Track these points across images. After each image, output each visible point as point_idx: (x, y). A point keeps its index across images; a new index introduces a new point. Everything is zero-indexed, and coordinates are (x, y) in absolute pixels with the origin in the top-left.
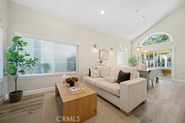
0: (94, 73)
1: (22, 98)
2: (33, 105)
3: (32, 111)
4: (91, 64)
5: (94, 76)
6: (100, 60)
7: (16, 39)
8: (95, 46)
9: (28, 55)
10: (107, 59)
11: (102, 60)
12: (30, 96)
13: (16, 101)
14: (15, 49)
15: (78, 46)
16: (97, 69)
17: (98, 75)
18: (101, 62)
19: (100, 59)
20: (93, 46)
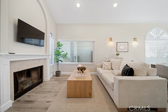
0: (105, 65)
1: (60, 76)
2: (63, 80)
3: (61, 83)
4: (107, 56)
5: (105, 68)
6: (117, 53)
7: (58, 42)
8: (111, 40)
9: (63, 51)
10: (127, 51)
11: (119, 53)
12: (64, 75)
13: (58, 76)
14: (57, 49)
15: (94, 42)
16: (110, 61)
17: (110, 67)
18: (118, 55)
19: (117, 51)
20: (109, 39)
